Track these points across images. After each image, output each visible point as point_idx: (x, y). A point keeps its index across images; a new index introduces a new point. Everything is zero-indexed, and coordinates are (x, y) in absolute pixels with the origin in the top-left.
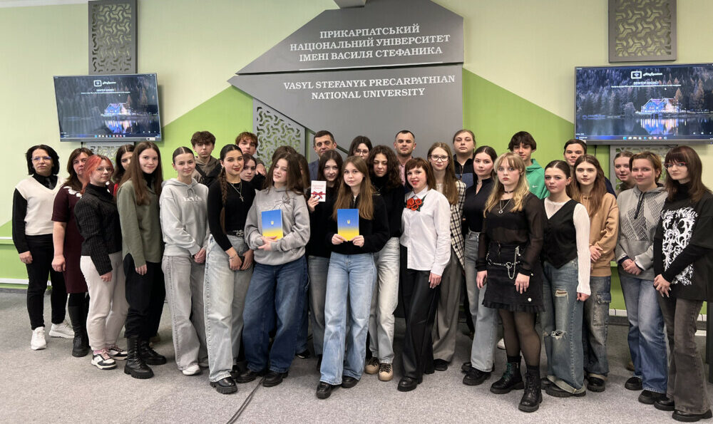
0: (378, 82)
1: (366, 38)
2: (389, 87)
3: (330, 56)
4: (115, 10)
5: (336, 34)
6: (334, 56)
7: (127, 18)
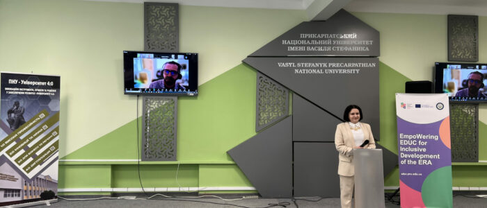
0: (334, 65)
1: (327, 39)
2: (340, 68)
3: (306, 48)
4: (164, 10)
5: (310, 36)
6: (309, 49)
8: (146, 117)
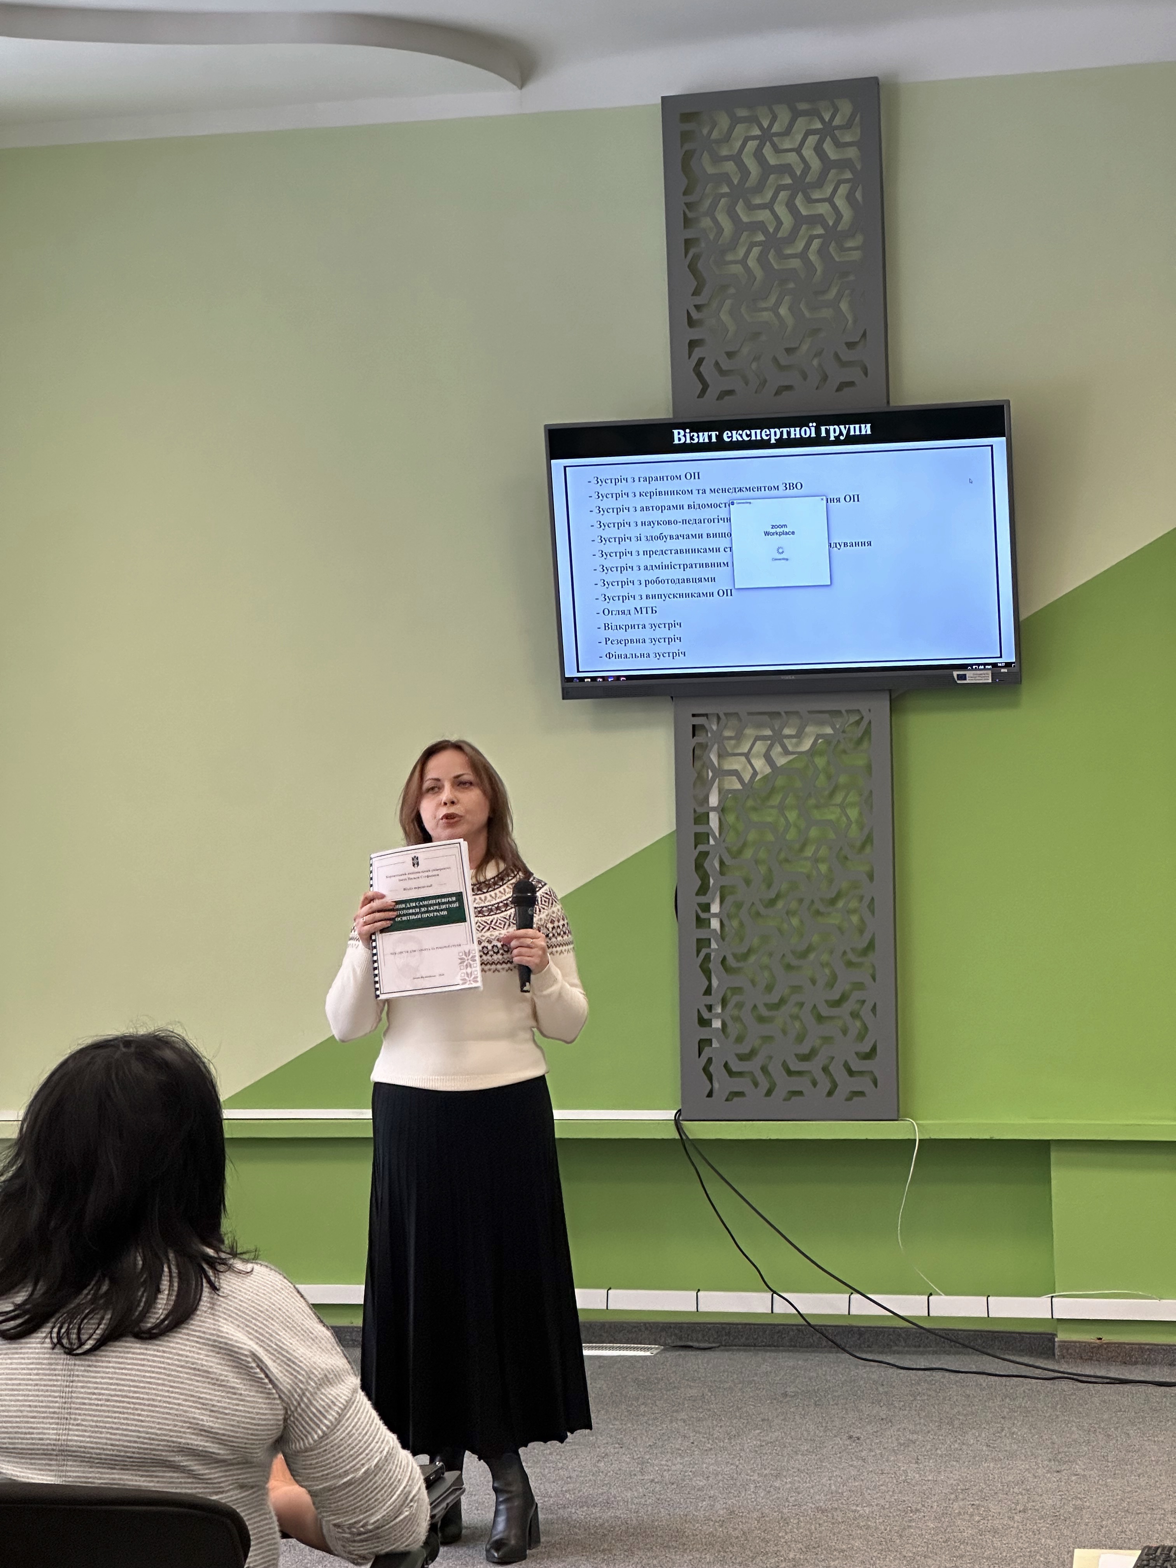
4: (787, 132)
7: (844, 164)
8: (701, 838)
